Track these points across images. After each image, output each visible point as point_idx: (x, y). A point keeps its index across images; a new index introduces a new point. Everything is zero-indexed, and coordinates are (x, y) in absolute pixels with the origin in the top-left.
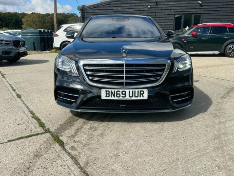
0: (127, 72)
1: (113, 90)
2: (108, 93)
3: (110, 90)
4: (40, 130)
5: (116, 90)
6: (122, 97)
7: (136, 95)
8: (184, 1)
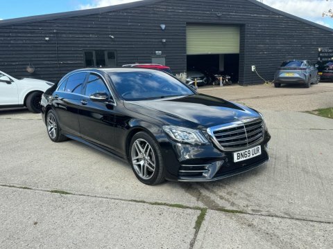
0: (248, 132)
1: (242, 152)
2: (238, 155)
6: (249, 156)
7: (256, 152)
8: (92, 34)
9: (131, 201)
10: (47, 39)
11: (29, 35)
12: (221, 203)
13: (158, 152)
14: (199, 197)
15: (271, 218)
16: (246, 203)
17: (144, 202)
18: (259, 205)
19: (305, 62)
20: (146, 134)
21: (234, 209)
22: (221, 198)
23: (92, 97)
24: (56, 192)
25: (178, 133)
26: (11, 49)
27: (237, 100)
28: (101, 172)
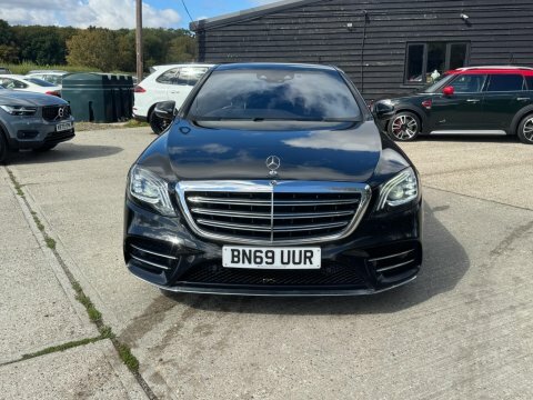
0: (277, 210)
1: (247, 249)
2: (236, 253)
3: (241, 249)
4: (91, 330)
5: (253, 249)
6: (267, 263)
7: (297, 260)
8: (429, 13)
10: (350, 25)
11: (325, 20)
26: (298, 43)
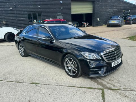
1: (115, 62)
7: (119, 61)
8: (31, 6)
9: (69, 86)
10: (11, 8)
11: (3, 7)
12: (109, 86)
13: (79, 64)
14: (98, 83)
15: (132, 92)
16: (119, 85)
17: (75, 87)
18: (125, 86)
19: (119, 16)
20: (72, 56)
21: (115, 88)
22: (108, 83)
23: (44, 39)
24: (33, 83)
25: (88, 55)
27: (94, 33)
28: (49, 71)
